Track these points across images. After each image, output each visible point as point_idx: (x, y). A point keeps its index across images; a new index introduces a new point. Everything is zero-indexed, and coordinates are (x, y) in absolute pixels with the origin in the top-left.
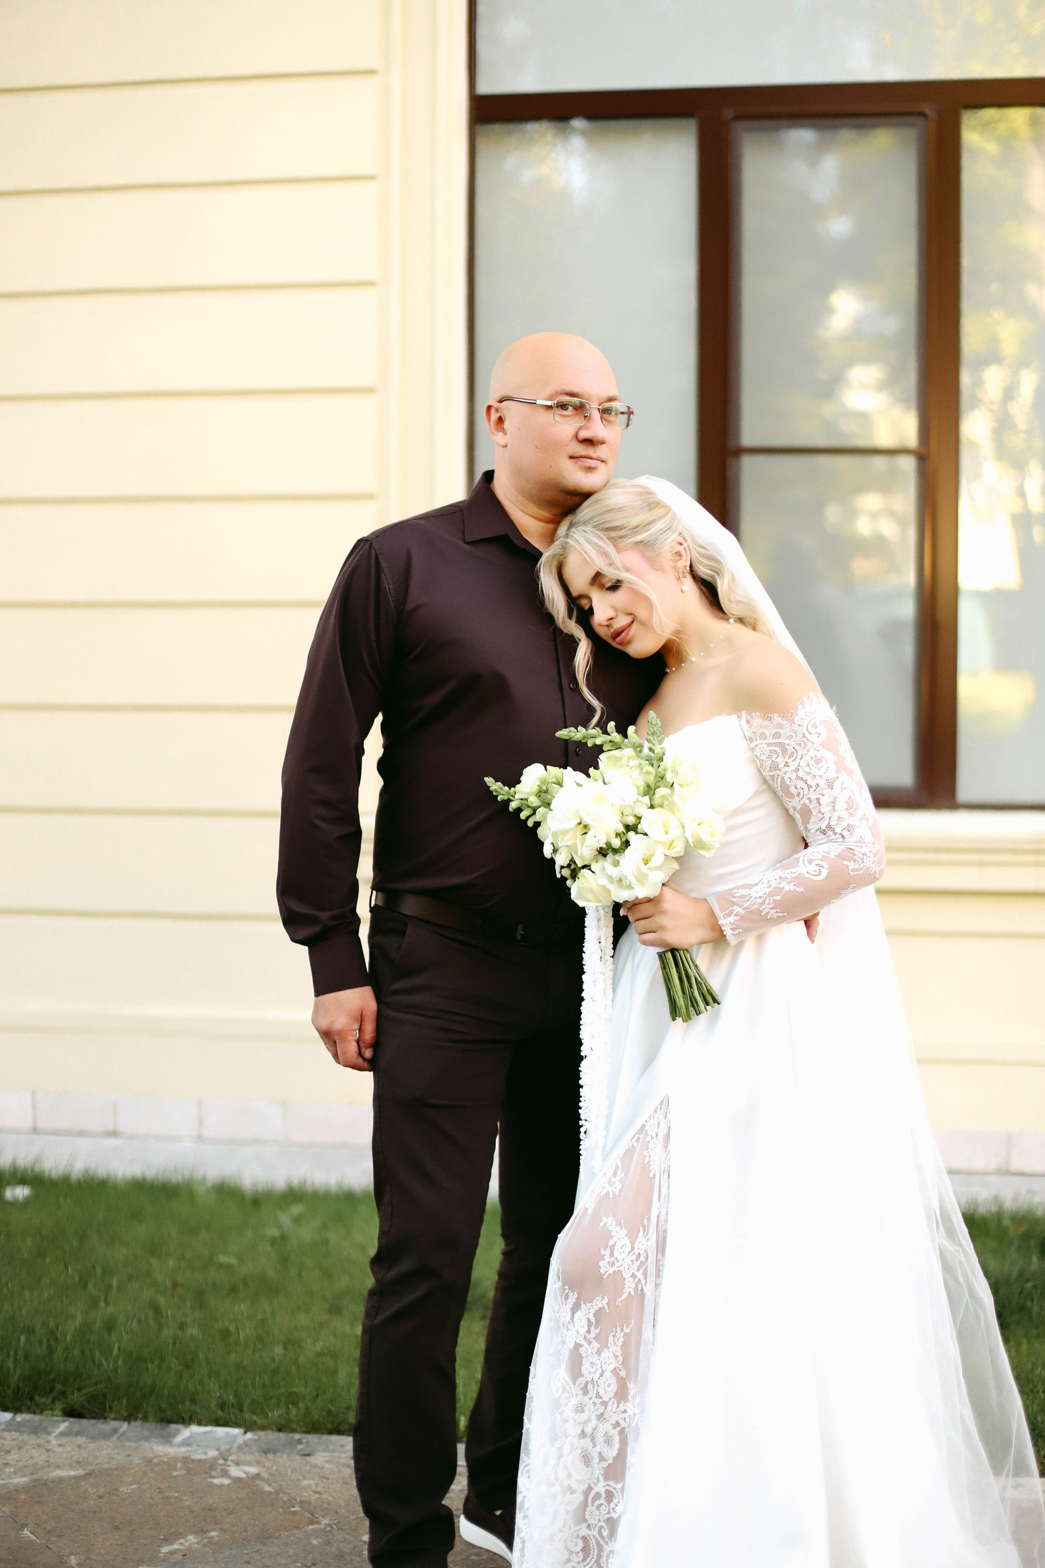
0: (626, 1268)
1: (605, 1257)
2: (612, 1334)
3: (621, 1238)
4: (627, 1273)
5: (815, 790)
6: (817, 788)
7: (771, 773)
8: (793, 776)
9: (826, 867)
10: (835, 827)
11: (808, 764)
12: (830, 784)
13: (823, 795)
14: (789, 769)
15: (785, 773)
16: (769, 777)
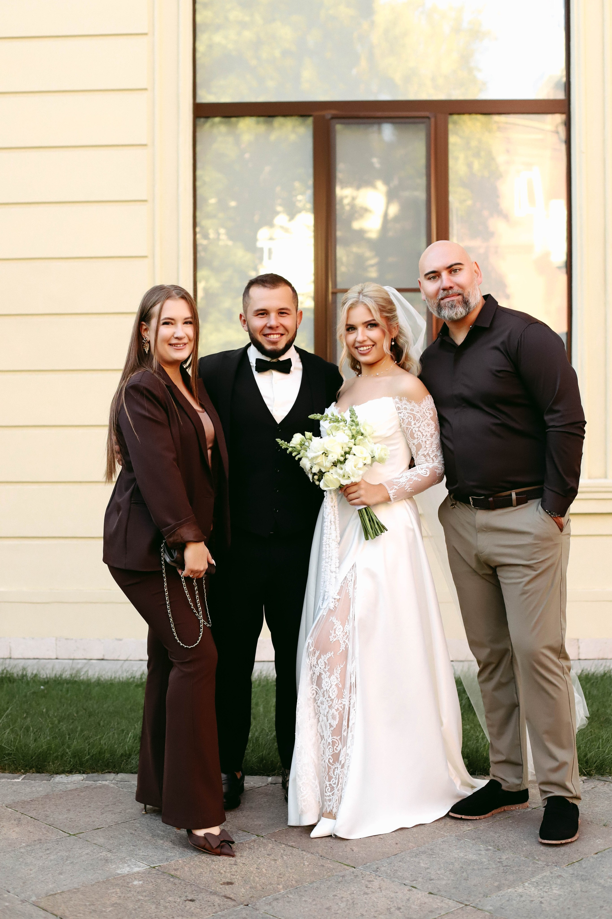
0: (341, 639)
1: (332, 633)
2: (336, 668)
3: (338, 625)
4: (342, 641)
5: (425, 437)
7: (407, 426)
8: (417, 429)
9: (429, 471)
10: (430, 455)
11: (424, 426)
12: (432, 436)
13: (428, 440)
14: (416, 426)
15: (414, 428)
16: (406, 428)
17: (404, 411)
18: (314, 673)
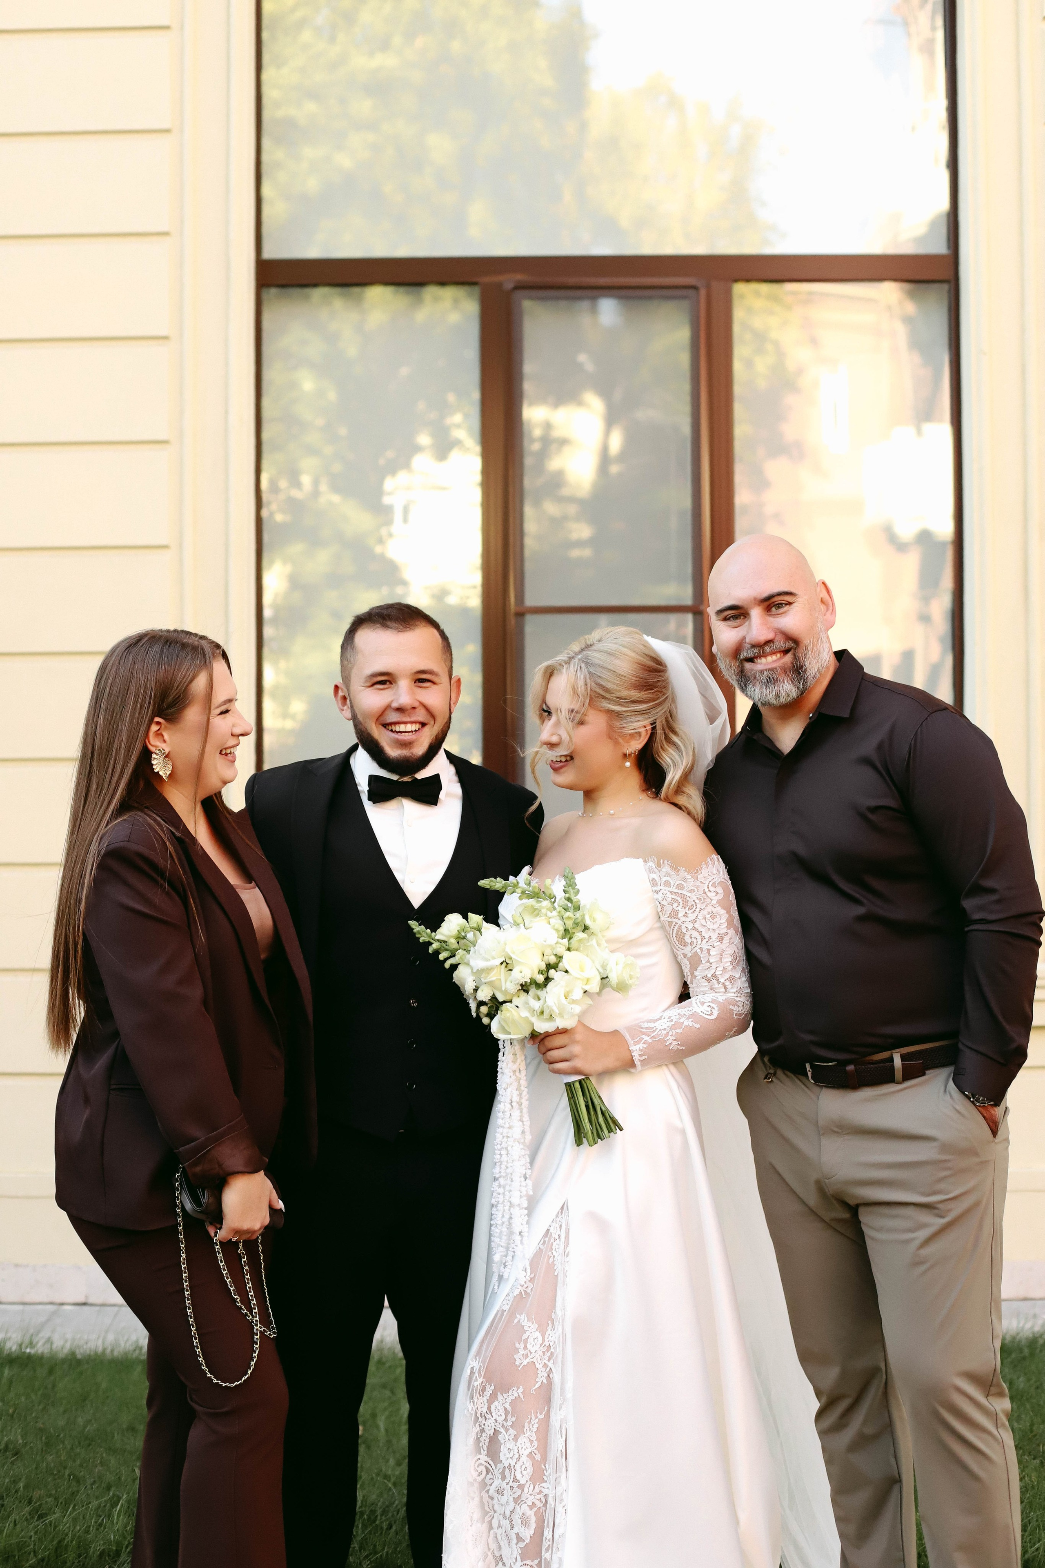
0: (539, 1360)
1: (519, 1350)
2: (527, 1421)
3: (533, 1332)
4: (540, 1364)
5: (707, 942)
6: (709, 940)
7: (670, 919)
8: (690, 926)
9: (717, 1009)
10: (719, 976)
11: (705, 918)
12: (721, 938)
13: (713, 947)
14: (687, 919)
15: (683, 922)
16: (667, 923)
17: (665, 888)
18: (482, 1431)
